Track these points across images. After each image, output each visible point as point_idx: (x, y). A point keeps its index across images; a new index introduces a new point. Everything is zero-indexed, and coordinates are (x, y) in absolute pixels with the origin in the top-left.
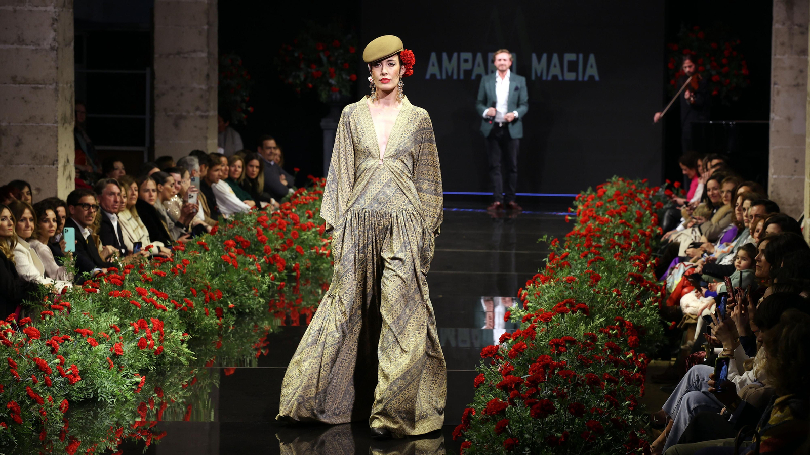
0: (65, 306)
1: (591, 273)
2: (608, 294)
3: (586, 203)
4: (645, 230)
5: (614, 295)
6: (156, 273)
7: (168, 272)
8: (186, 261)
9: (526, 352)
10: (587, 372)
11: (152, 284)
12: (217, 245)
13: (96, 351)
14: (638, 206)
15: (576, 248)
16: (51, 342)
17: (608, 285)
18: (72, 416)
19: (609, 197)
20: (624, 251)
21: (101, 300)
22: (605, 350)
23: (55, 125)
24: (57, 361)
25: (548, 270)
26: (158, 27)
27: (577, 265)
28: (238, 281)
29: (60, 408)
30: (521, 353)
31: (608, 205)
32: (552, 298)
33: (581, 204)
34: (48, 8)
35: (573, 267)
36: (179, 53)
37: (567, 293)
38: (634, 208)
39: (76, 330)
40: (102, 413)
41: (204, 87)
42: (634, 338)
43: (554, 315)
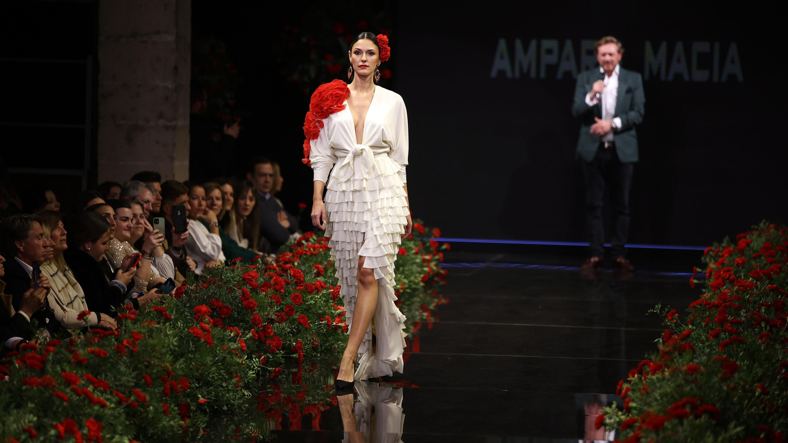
3: (720, 260)
6: (93, 352)
7: (110, 351)
8: (137, 334)
11: (86, 367)
12: (183, 312)
19: (754, 251)
21: (10, 391)
27: (703, 348)
28: (212, 365)
31: (753, 263)
33: (712, 262)
36: (134, 35)
37: (687, 389)
41: (170, 85)
43: (667, 420)
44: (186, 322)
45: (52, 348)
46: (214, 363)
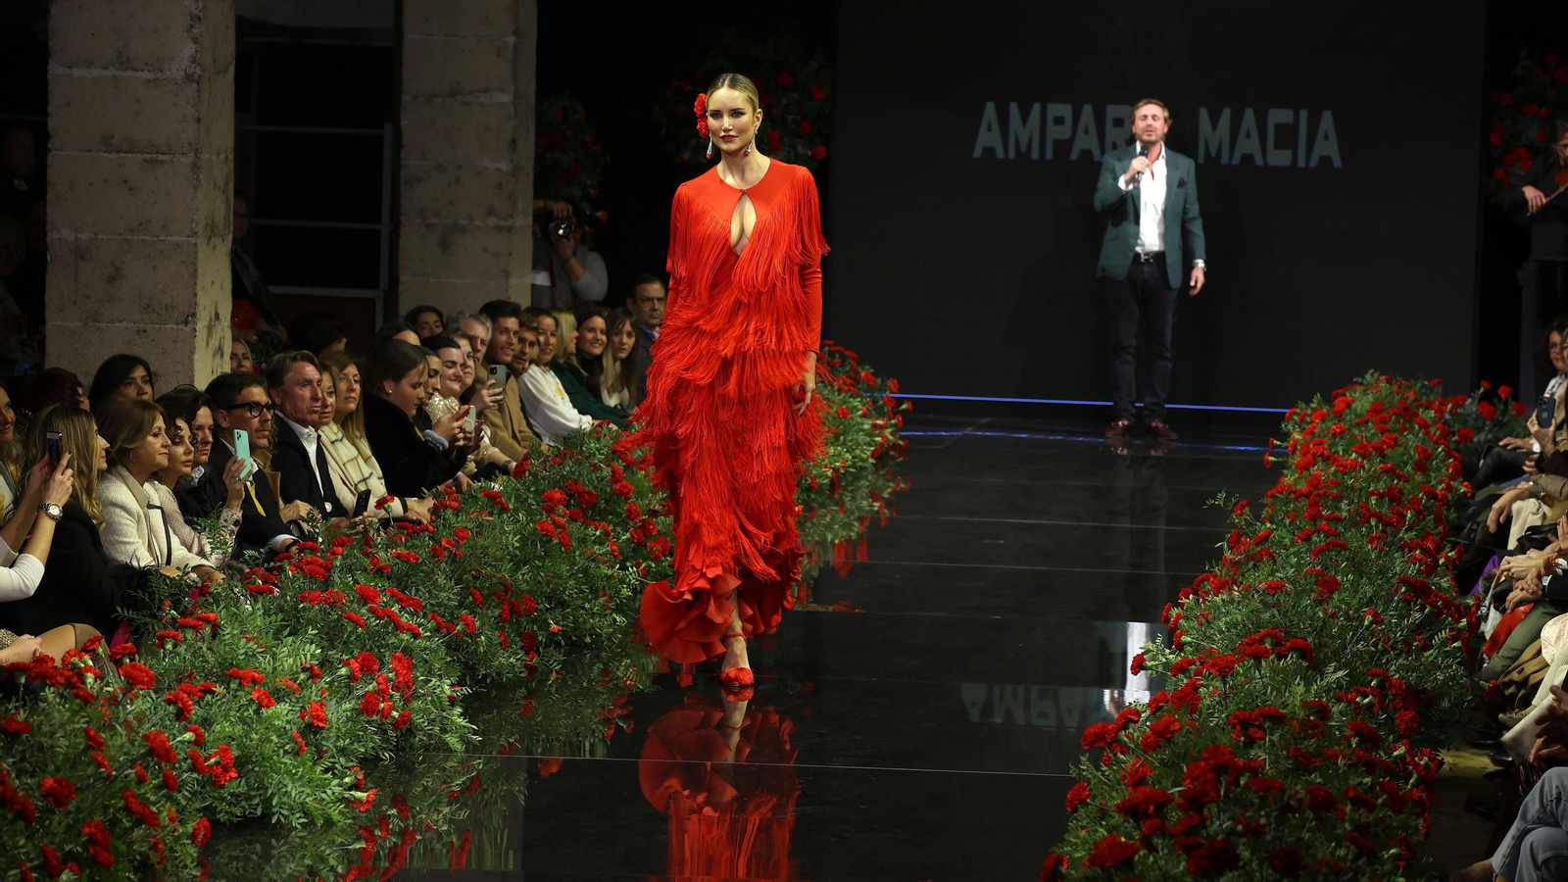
0: (206, 620)
1: (1319, 574)
2: (1354, 620)
3: (1308, 427)
4: (1434, 487)
5: (1366, 623)
6: (398, 556)
7: (423, 554)
8: (461, 531)
9: (1180, 739)
10: (1309, 783)
11: (389, 578)
12: (526, 500)
13: (269, 717)
14: (1421, 435)
15: (1287, 522)
16: (176, 696)
17: (1355, 602)
18: (217, 852)
19: (1357, 415)
20: (1389, 530)
21: (282, 610)
22: (1348, 739)
23: (193, 240)
24: (189, 736)
25: (1227, 565)
26: (412, 37)
27: (1287, 557)
28: (570, 576)
29: (193, 836)
30: (1169, 741)
31: (1355, 431)
32: (1235, 625)
33: (1297, 429)
35: (1280, 560)
36: (453, 94)
37: (1266, 616)
38: (1412, 440)
39: (229, 673)
40: (279, 848)
41: (504, 166)
42: (1409, 714)
43: (1238, 660)
44: (530, 513)
45: (340, 549)
46: (572, 574)
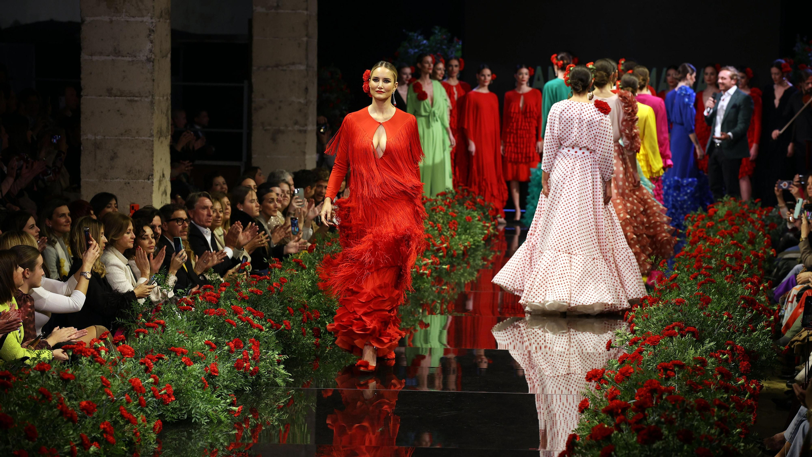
0: (159, 323)
1: (701, 295)
2: (718, 317)
3: (695, 223)
4: (757, 252)
5: (724, 319)
6: (252, 292)
7: (264, 290)
8: (283, 279)
9: (633, 376)
10: (697, 397)
11: (248, 302)
12: (314, 263)
13: (190, 370)
14: (751, 226)
15: (686, 269)
16: (145, 361)
17: (719, 308)
18: (166, 436)
19: (720, 217)
20: (735, 273)
21: (196, 318)
22: (716, 376)
23: (151, 139)
24: (151, 380)
25: (656, 291)
26: (256, 38)
27: (686, 287)
29: (154, 429)
30: (628, 378)
31: (719, 225)
32: (661, 321)
33: (691, 224)
34: (145, 19)
35: (682, 289)
36: (277, 66)
37: (676, 316)
38: (747, 229)
39: (171, 349)
40: (196, 434)
41: (302, 101)
42: (746, 363)
43: (662, 338)
